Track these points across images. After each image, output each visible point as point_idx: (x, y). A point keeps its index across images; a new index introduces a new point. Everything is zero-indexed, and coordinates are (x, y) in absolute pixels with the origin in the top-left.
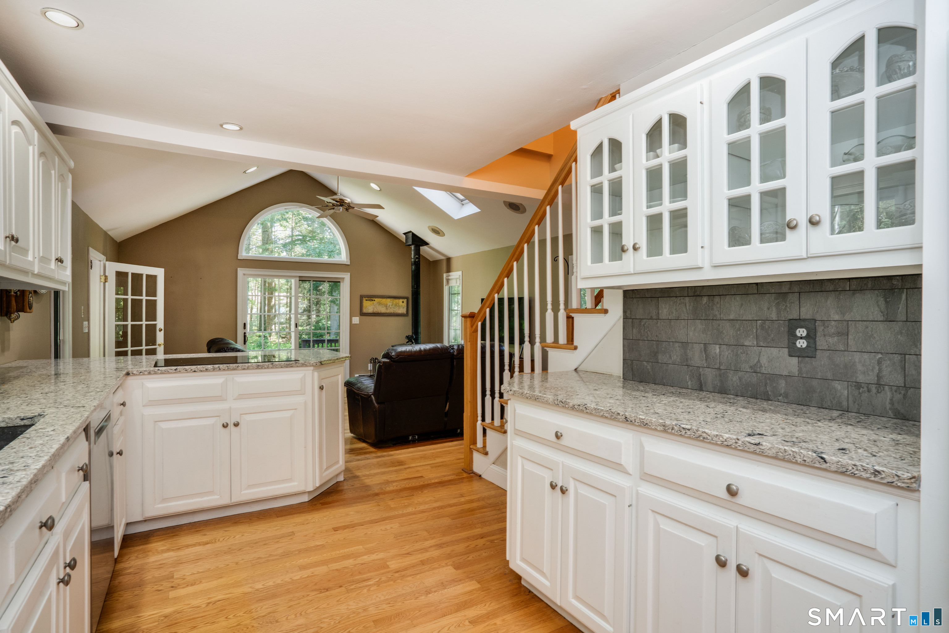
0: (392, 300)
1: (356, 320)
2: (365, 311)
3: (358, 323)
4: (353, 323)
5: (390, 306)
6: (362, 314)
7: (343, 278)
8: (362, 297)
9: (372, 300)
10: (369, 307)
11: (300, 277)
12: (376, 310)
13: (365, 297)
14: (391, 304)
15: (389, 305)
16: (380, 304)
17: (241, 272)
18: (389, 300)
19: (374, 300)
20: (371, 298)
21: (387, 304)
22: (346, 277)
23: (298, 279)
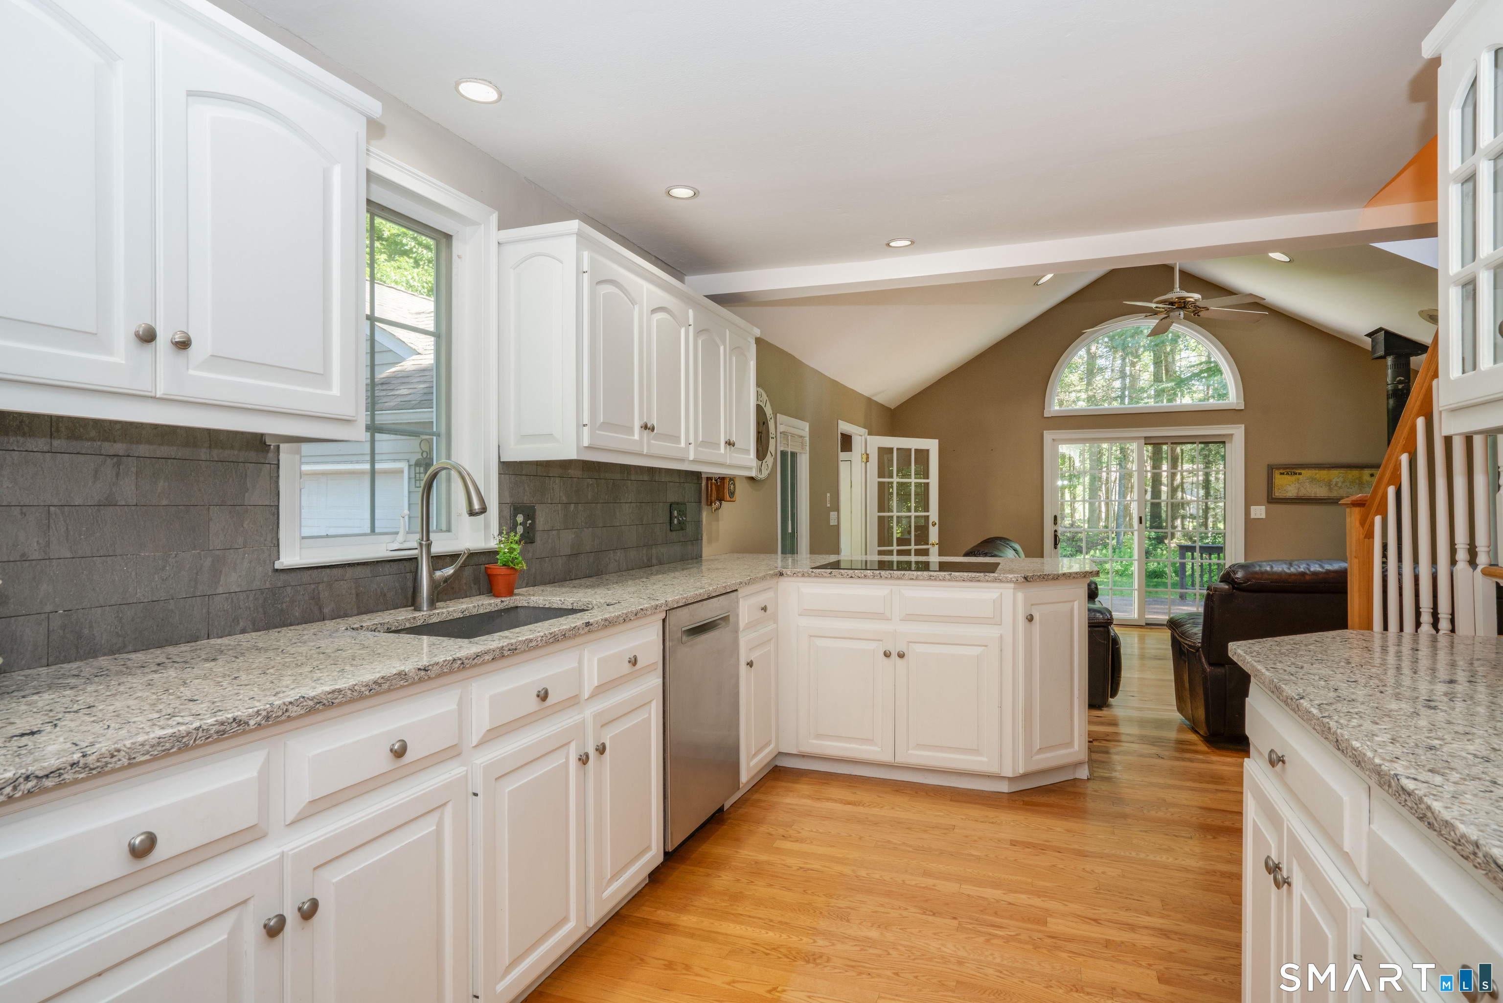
0: (1343, 471)
1: (1259, 512)
2: (1277, 494)
3: (1263, 516)
4: (1253, 516)
5: (1339, 485)
6: (1272, 500)
7: (1232, 435)
8: (1271, 469)
9: (1295, 474)
10: (1287, 486)
11: (1146, 438)
12: (1303, 493)
13: (1278, 469)
14: (1340, 480)
15: (1336, 484)
16: (1313, 480)
17: (1048, 436)
18: (1335, 472)
19: (1300, 474)
20: (1291, 469)
21: (1331, 481)
22: (1238, 432)
23: (1143, 441)
